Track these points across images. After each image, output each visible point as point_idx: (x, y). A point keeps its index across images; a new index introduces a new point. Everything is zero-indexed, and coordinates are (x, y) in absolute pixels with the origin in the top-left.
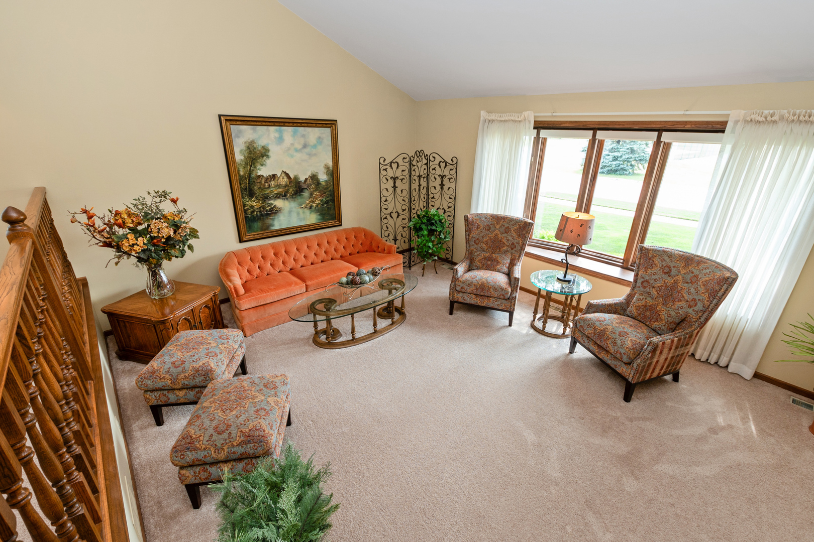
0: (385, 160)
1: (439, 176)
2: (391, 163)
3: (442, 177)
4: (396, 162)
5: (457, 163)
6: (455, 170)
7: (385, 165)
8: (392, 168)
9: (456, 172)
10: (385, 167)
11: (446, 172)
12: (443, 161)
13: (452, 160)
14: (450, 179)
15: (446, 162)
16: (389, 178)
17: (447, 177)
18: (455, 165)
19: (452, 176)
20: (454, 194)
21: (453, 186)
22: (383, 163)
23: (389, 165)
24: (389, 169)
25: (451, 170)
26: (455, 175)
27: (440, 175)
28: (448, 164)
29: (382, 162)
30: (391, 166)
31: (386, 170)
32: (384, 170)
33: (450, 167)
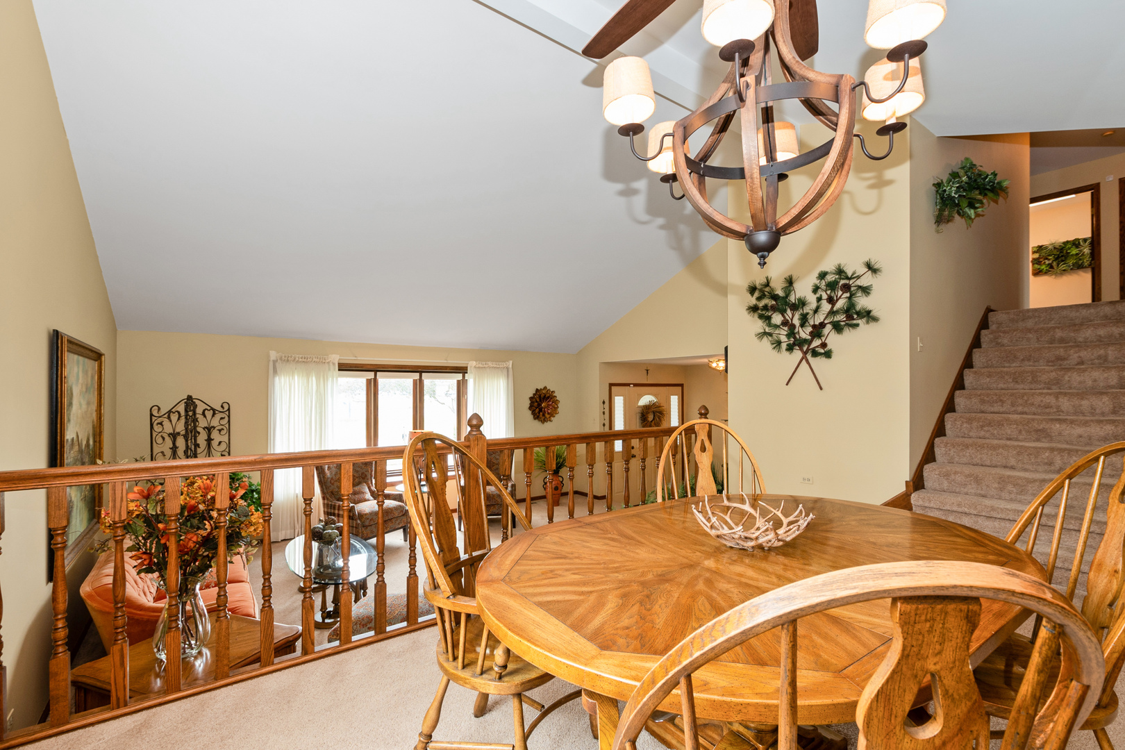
0: (159, 409)
1: (204, 428)
2: (170, 412)
3: (209, 429)
4: (177, 411)
5: (229, 410)
6: (227, 419)
7: (160, 417)
8: (171, 421)
9: (229, 421)
10: (160, 420)
11: (215, 422)
12: (209, 408)
13: (222, 407)
14: (220, 431)
15: (214, 410)
16: (166, 436)
17: (216, 429)
18: (227, 413)
19: (222, 427)
20: (227, 450)
21: (225, 439)
22: (157, 415)
23: (166, 416)
24: (166, 422)
25: (222, 418)
26: (227, 425)
27: (206, 428)
28: (217, 412)
29: (155, 413)
30: (169, 418)
31: (161, 424)
32: (158, 424)
33: (218, 416)
